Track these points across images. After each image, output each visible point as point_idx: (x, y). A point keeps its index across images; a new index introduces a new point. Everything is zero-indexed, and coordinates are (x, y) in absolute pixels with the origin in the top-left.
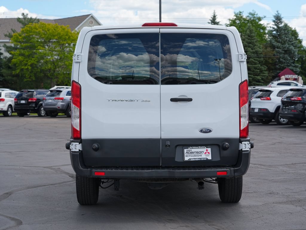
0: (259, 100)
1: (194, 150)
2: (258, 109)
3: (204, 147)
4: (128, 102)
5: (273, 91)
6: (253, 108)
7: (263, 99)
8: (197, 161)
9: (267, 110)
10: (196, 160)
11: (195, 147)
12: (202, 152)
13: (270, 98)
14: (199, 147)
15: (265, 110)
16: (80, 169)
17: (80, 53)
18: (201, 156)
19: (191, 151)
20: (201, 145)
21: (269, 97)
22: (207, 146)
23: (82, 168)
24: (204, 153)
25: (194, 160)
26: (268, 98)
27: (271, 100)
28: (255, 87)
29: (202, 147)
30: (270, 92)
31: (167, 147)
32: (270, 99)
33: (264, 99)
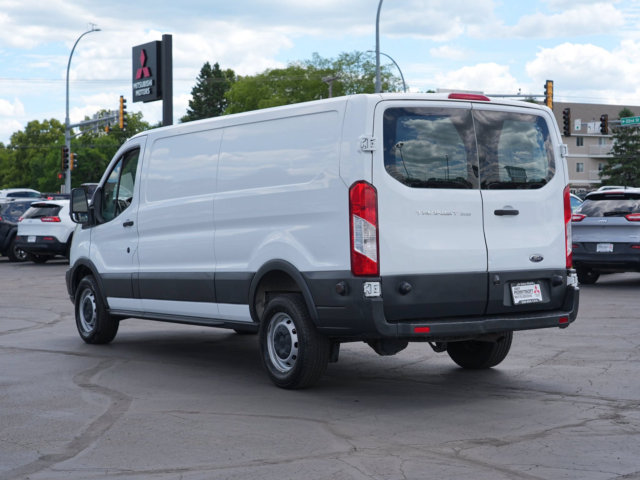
0: (38, 221)
1: (523, 287)
2: (35, 237)
3: (533, 283)
4: (444, 215)
5: (62, 207)
6: (22, 236)
7: (45, 219)
8: (529, 304)
9: (54, 238)
10: (528, 302)
11: (523, 284)
12: (531, 291)
13: (59, 218)
14: (528, 283)
15: (51, 239)
16: (385, 324)
17: (371, 136)
18: (531, 296)
19: (519, 290)
20: (530, 281)
21: (57, 217)
22: (535, 281)
23: (387, 323)
24: (533, 291)
25: (525, 302)
26: (55, 218)
27: (60, 221)
28: (13, 200)
29: (531, 283)
30: (57, 208)
31: (496, 284)
32: (58, 220)
33: (48, 219)
